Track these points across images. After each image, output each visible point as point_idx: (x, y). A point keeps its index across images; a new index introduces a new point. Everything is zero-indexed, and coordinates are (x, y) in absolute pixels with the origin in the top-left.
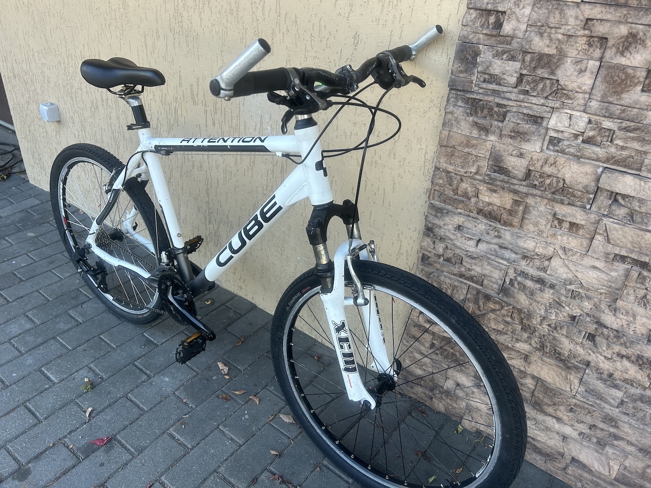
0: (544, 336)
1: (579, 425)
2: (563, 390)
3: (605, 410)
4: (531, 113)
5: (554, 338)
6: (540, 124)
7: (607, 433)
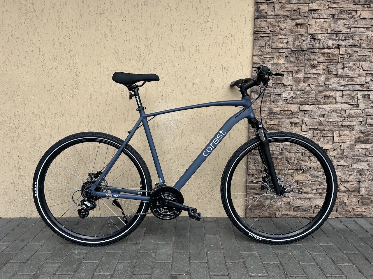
0: (296, 164)
1: (313, 191)
2: (306, 181)
3: (319, 181)
4: (278, 94)
5: (300, 163)
6: (280, 96)
7: (321, 189)
